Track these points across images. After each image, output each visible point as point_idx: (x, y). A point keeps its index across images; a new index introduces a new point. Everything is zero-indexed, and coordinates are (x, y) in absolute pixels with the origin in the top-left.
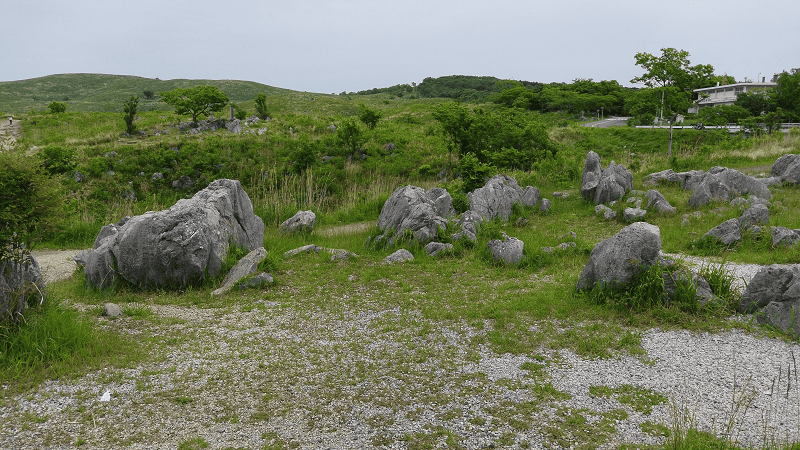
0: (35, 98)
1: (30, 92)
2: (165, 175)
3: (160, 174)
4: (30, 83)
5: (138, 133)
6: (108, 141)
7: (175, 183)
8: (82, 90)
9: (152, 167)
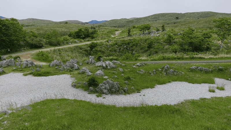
0: (149, 21)
1: (148, 19)
2: (127, 46)
3: (125, 46)
4: (149, 17)
5: (131, 36)
6: (123, 38)
7: (128, 48)
8: (160, 18)
9: (124, 44)
